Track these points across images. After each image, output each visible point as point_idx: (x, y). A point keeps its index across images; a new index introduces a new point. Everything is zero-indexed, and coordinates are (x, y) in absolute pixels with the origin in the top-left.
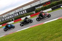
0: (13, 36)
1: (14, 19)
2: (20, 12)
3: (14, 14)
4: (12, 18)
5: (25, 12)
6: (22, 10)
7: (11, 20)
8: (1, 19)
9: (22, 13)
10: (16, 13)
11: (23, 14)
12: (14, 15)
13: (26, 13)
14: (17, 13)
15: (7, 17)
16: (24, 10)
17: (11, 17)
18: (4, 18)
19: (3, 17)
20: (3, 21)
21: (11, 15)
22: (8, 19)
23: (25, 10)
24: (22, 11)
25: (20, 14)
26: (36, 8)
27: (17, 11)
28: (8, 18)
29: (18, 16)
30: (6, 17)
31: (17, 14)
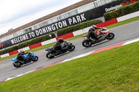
0: (54, 72)
1: (56, 35)
2: (71, 18)
3: (58, 22)
4: (53, 31)
5: (83, 17)
6: (75, 14)
7: (50, 36)
8: (28, 33)
9: (75, 21)
10: (61, 21)
11: (78, 23)
12: (56, 24)
13: (85, 21)
14: (63, 20)
15: (41, 28)
16: (79, 15)
17: (49, 28)
18: (34, 31)
19: (33, 29)
20: (33, 38)
21: (51, 25)
22: (43, 34)
23: (82, 14)
24: (75, 16)
25: (70, 22)
26: (107, 10)
27: (64, 16)
28: (44, 31)
29: (66, 27)
30: (38, 30)
31: (65, 23)
